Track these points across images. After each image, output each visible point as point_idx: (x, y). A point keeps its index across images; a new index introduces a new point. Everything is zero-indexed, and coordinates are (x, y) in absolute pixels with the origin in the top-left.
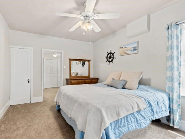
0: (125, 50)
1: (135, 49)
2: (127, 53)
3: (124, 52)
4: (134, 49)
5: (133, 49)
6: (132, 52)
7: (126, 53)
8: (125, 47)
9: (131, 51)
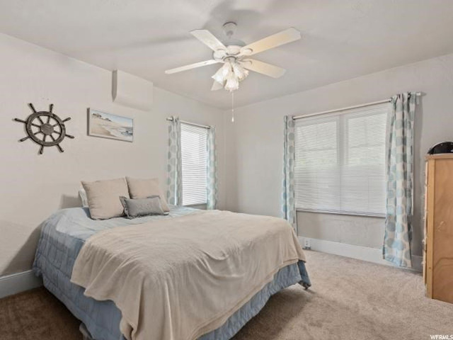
0: (107, 126)
1: (129, 132)
2: (112, 133)
3: (103, 128)
4: (127, 132)
5: (124, 130)
6: (122, 137)
7: (108, 133)
8: (107, 119)
9: (122, 133)
